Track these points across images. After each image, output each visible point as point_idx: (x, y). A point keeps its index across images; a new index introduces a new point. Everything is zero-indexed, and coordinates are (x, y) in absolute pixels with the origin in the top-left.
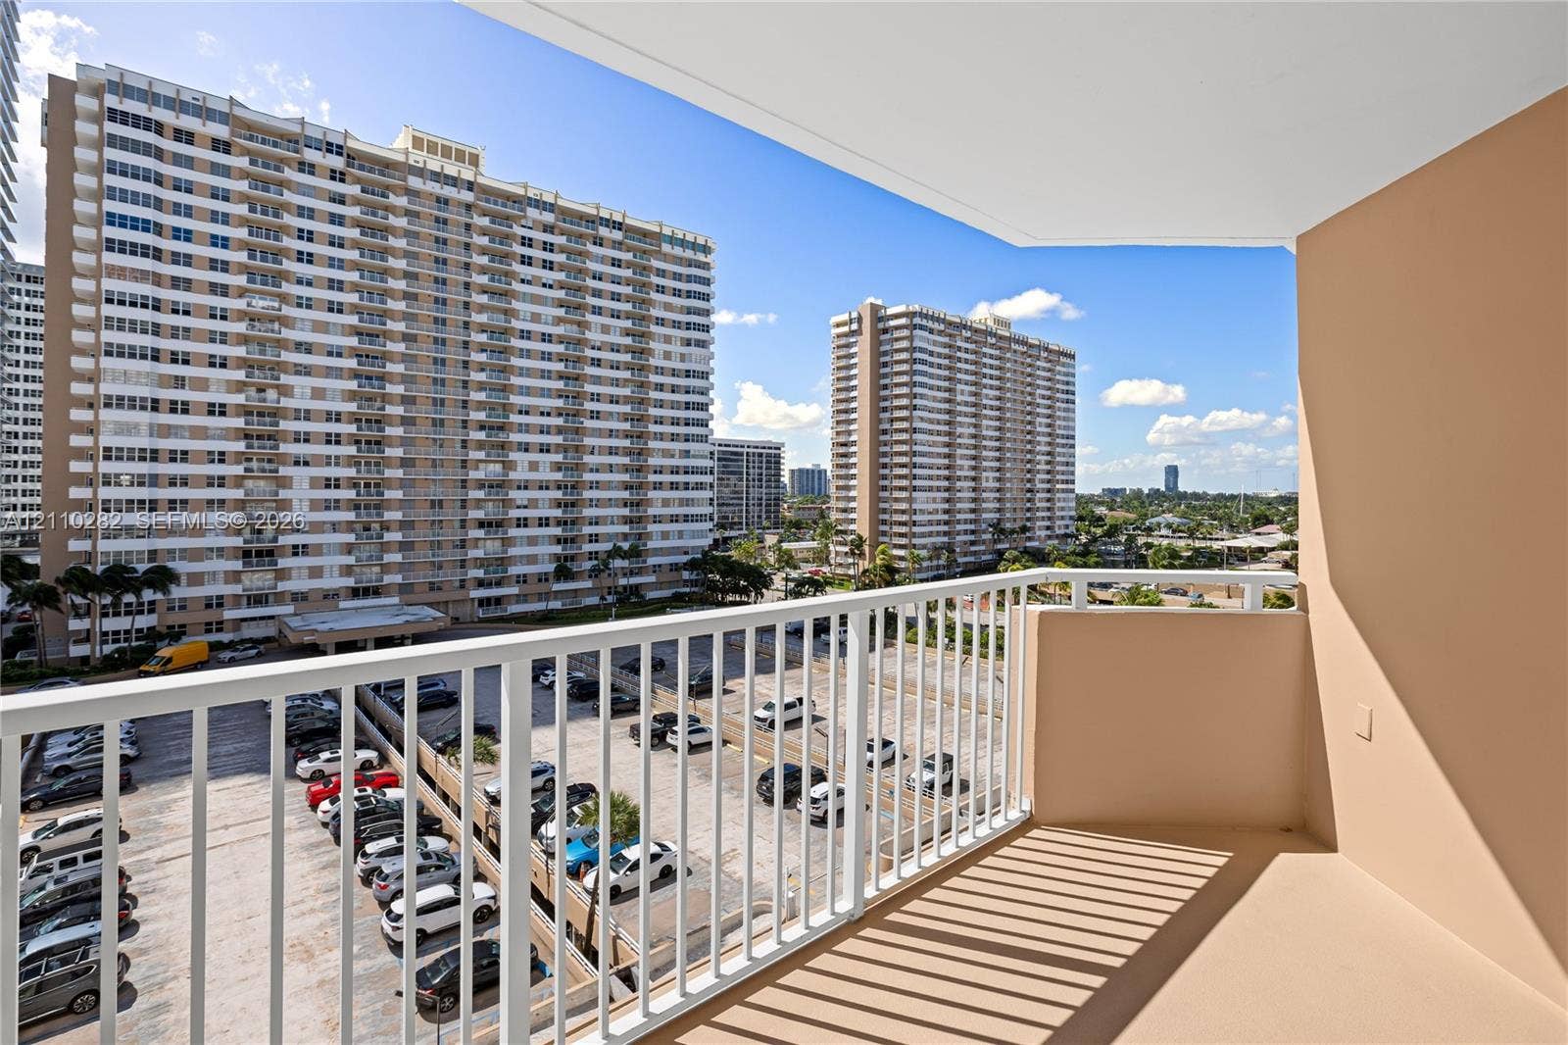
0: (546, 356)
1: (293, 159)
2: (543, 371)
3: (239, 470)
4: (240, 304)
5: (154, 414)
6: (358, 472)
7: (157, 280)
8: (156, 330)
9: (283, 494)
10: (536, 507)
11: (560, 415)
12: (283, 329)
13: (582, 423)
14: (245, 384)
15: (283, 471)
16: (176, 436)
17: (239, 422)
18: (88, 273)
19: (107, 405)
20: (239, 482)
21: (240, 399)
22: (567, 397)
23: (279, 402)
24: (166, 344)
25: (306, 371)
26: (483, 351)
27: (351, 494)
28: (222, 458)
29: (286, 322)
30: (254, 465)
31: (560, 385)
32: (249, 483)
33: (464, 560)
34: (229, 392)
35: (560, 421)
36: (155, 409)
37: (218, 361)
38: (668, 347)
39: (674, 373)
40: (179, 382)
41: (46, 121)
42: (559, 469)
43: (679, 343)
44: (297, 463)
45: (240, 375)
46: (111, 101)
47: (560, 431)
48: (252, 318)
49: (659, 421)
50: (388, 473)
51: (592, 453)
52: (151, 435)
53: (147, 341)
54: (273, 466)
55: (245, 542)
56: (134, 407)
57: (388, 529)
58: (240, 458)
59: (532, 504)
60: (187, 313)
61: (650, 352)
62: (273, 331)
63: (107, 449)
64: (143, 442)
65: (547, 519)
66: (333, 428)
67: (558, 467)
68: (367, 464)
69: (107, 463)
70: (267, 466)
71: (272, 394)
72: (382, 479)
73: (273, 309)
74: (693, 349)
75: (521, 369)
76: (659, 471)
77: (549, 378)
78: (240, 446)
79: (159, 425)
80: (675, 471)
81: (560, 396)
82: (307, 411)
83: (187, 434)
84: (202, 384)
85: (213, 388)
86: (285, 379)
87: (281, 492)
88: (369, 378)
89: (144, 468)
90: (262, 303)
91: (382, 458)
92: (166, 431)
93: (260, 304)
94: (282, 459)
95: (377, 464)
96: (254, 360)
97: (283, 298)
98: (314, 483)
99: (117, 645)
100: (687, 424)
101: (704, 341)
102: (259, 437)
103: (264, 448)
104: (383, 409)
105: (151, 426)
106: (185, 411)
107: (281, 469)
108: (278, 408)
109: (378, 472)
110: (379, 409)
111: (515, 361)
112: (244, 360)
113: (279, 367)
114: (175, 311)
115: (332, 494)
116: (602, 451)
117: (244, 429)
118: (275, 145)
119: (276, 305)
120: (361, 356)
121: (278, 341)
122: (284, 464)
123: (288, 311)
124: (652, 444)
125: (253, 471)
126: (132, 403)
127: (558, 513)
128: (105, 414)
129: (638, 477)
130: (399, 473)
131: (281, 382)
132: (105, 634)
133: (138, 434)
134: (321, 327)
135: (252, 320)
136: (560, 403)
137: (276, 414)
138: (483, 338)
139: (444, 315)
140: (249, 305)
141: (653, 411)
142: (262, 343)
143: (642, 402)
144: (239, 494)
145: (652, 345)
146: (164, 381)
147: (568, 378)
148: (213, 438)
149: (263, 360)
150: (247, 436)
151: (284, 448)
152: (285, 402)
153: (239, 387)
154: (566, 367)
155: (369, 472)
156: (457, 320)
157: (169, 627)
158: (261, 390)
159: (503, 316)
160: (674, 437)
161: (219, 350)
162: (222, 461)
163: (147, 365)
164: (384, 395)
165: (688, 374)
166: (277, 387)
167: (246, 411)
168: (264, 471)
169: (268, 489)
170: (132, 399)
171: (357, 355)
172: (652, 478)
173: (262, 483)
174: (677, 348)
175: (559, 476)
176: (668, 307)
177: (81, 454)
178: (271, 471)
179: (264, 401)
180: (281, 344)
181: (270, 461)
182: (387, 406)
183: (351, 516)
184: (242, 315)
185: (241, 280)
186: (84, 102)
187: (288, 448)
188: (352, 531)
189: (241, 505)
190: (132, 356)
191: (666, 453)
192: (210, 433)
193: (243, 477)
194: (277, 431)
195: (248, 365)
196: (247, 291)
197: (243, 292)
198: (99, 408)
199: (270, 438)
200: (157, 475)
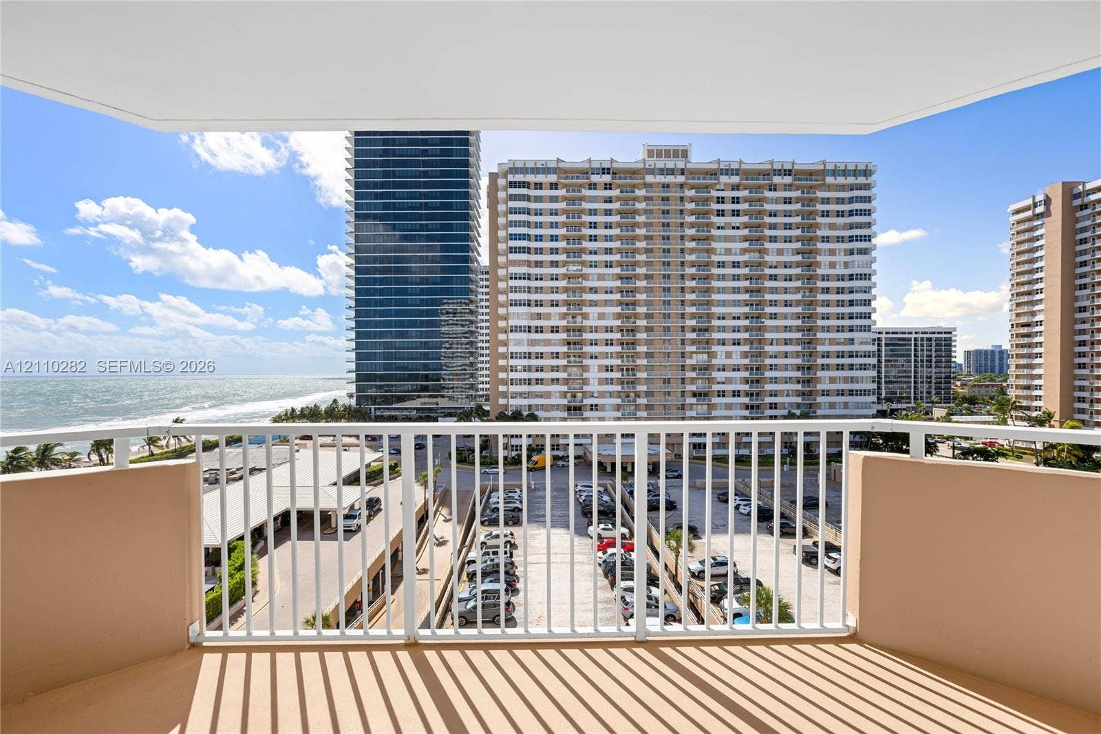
0: (736, 278)
1: (586, 183)
2: (734, 288)
3: (564, 362)
4: (564, 270)
5: (529, 334)
6: (622, 361)
7: (528, 264)
8: (529, 290)
9: (585, 375)
10: (731, 383)
11: (747, 318)
12: (584, 281)
13: (763, 322)
14: (567, 314)
16: (539, 345)
17: (564, 336)
18: (504, 266)
19: (512, 331)
20: (565, 368)
21: (564, 323)
22: (752, 305)
23: (582, 323)
24: (534, 297)
25: (594, 304)
26: (693, 279)
27: (619, 375)
28: (558, 356)
29: (585, 277)
30: (572, 359)
31: (746, 297)
32: (569, 369)
33: (684, 404)
34: (560, 319)
35: (747, 322)
36: (529, 331)
37: (555, 303)
38: (833, 259)
39: (841, 278)
40: (539, 316)
41: (488, 197)
42: (746, 357)
43: (842, 254)
44: (591, 357)
45: (564, 310)
46: (511, 178)
47: (747, 329)
48: (569, 277)
49: (826, 317)
50: (639, 362)
51: (771, 344)
52: (528, 345)
53: (526, 296)
54: (580, 360)
55: (568, 402)
56: (521, 331)
57: (639, 397)
58: (565, 355)
59: (728, 381)
60: (541, 279)
61: (818, 264)
62: (579, 283)
63: (512, 353)
64: (525, 349)
65: (739, 391)
66: (609, 336)
67: (745, 355)
68: (627, 356)
69: (512, 360)
70: (577, 359)
71: (579, 319)
72: (636, 366)
73: (579, 270)
74: (856, 257)
75: (719, 288)
76: (826, 355)
77: (739, 293)
78: (565, 349)
79: (531, 340)
80: (840, 355)
81: (747, 305)
82: (596, 327)
83: (542, 343)
84: (548, 316)
85: (553, 318)
86: (585, 309)
87: (584, 374)
88: (627, 304)
89: (525, 362)
90: (575, 268)
91: (635, 353)
92: (533, 343)
93: (573, 269)
94: (584, 355)
95: (633, 357)
96: (571, 300)
97: (583, 263)
98: (600, 368)
99: (517, 452)
100: (851, 318)
101: (866, 249)
102: (574, 344)
103: (576, 349)
104: (635, 322)
105: (528, 340)
106: (542, 331)
107: (584, 361)
108: (582, 327)
109: (633, 361)
110: (633, 323)
111: (715, 284)
112: (566, 301)
113: (581, 303)
114: (537, 279)
115: (610, 375)
116: (778, 342)
117: (567, 339)
118: (578, 178)
119: (580, 268)
120: (623, 292)
121: (581, 288)
122: (585, 358)
123: (586, 270)
124: (820, 335)
125: (571, 362)
126: (521, 329)
127: (747, 387)
128: (512, 336)
129: (809, 361)
130: (644, 362)
131: (583, 311)
132: (512, 446)
133: (523, 344)
134: (601, 277)
135: (569, 278)
136: (746, 310)
137: (580, 330)
138: (693, 271)
139: (668, 260)
140: (567, 270)
141: (820, 310)
142: (574, 290)
143: (811, 303)
144: (564, 375)
145: (819, 258)
146: (533, 316)
147: (752, 291)
148: (555, 345)
149: (574, 300)
150: (569, 344)
151: (585, 349)
152: (586, 323)
153: (564, 316)
154: (751, 284)
155: (628, 361)
156: (676, 261)
157: (538, 446)
158: (574, 317)
159: (706, 254)
160: (839, 329)
161: (555, 297)
162: (557, 358)
163: (525, 309)
164: (635, 314)
165: (851, 278)
166: (581, 314)
167: (567, 329)
168: (576, 362)
169: (578, 372)
170: (521, 327)
171: (620, 291)
172: (820, 361)
173: (575, 369)
174: (840, 258)
175: (747, 361)
176: (832, 227)
177: (504, 356)
178: (579, 363)
179: (575, 323)
180: (583, 290)
181: (580, 357)
182: (637, 321)
183: (619, 388)
184: (565, 277)
185: (564, 257)
186: (501, 182)
187: (588, 349)
188: (620, 397)
189: (566, 382)
190: (520, 305)
191: (833, 342)
192: (552, 342)
193: (567, 366)
194: (582, 340)
195: (568, 303)
196: (566, 262)
197: (565, 264)
198: (509, 332)
199: (579, 343)
200: (531, 366)
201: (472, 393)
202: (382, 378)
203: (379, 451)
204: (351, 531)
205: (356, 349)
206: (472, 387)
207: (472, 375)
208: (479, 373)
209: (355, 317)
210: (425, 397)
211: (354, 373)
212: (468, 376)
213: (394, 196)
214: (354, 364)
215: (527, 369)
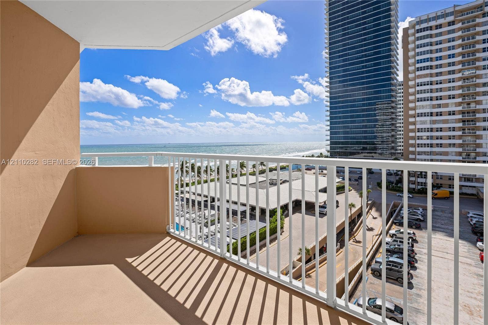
1: (480, 14)
3: (460, 133)
4: (460, 75)
5: (431, 117)
7: (431, 75)
8: (431, 91)
9: (478, 141)
12: (477, 80)
14: (462, 103)
15: (478, 133)
16: (439, 123)
17: (460, 117)
18: (413, 79)
19: (418, 116)
20: (460, 137)
21: (460, 108)
23: (476, 107)
24: (434, 95)
28: (454, 129)
29: (478, 77)
30: (466, 131)
32: (464, 138)
34: (456, 106)
36: (431, 115)
37: (452, 96)
40: (439, 106)
44: (485, 129)
45: (460, 100)
46: (418, 27)
48: (464, 79)
52: (430, 124)
53: (428, 95)
54: (474, 132)
55: (463, 158)
56: (425, 116)
58: (460, 129)
60: (441, 83)
62: (473, 81)
63: (418, 129)
64: (428, 126)
69: (419, 133)
70: (471, 131)
71: (473, 105)
73: (473, 73)
78: (461, 125)
79: (433, 120)
83: (442, 122)
84: (446, 105)
85: (450, 106)
86: (478, 98)
87: (477, 140)
89: (429, 134)
90: (467, 73)
92: (434, 122)
94: (478, 128)
96: (465, 94)
97: (477, 68)
99: (422, 187)
102: (468, 121)
103: (469, 125)
105: (430, 121)
106: (441, 115)
108: (475, 110)
112: (462, 94)
113: (476, 94)
114: (437, 84)
117: (462, 119)
118: (472, 12)
119: (474, 71)
121: (475, 84)
122: (479, 130)
123: (479, 72)
125: (466, 133)
126: (425, 115)
128: (418, 119)
132: (419, 183)
133: (426, 124)
137: (474, 112)
140: (463, 74)
142: (468, 87)
144: (460, 141)
146: (434, 107)
148: (451, 123)
149: (468, 93)
150: (464, 121)
151: (478, 124)
152: (478, 107)
153: (459, 104)
157: (437, 184)
158: (469, 104)
161: (452, 93)
162: (454, 130)
163: (428, 103)
166: (475, 102)
167: (463, 113)
168: (470, 133)
169: (472, 140)
170: (425, 113)
173: (469, 138)
177: (413, 131)
179: (470, 108)
180: (477, 85)
181: (473, 129)
184: (460, 79)
185: (460, 67)
186: (411, 31)
187: (481, 124)
189: (460, 145)
190: (425, 100)
193: (462, 136)
194: (475, 118)
195: (463, 96)
196: (462, 70)
197: (460, 71)
198: (416, 117)
199: (472, 121)
200: (432, 136)
201: (393, 151)
202: (343, 143)
203: (340, 178)
204: (323, 214)
205: (330, 130)
206: (393, 148)
207: (393, 142)
208: (397, 141)
209: (329, 115)
210: (365, 153)
211: (329, 141)
212: (391, 142)
213: (348, 55)
214: (329, 137)
215: (429, 138)
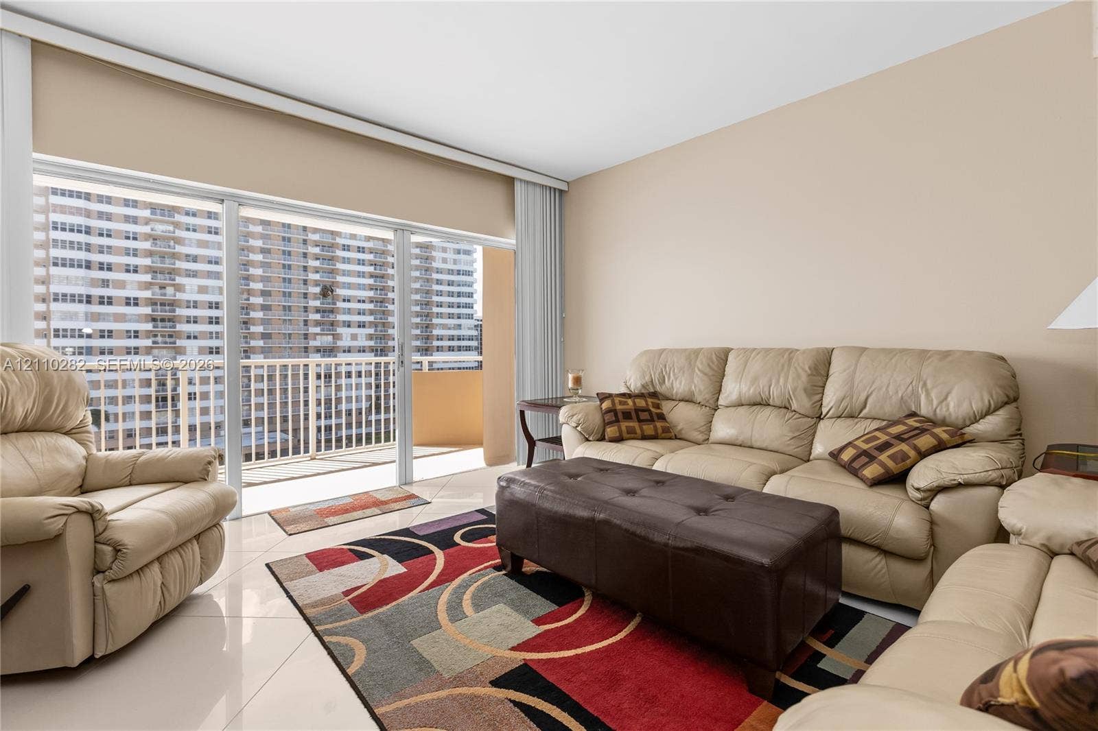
0: (361, 262)
2: (359, 272)
3: (148, 343)
4: (146, 229)
5: (89, 305)
7: (88, 214)
8: (88, 248)
11: (372, 302)
12: (177, 246)
13: (387, 307)
14: (151, 284)
15: (179, 343)
16: (104, 320)
17: (148, 310)
18: (40, 210)
19: (56, 300)
20: (148, 351)
21: (147, 294)
22: (377, 289)
23: (175, 296)
24: (96, 258)
25: (193, 274)
26: (317, 259)
28: (136, 334)
29: (178, 241)
30: (159, 339)
31: (371, 281)
32: (156, 352)
34: (140, 289)
35: (371, 306)
36: (89, 302)
37: (132, 268)
38: (444, 255)
39: (450, 272)
40: (105, 283)
42: (371, 339)
43: (452, 252)
44: (189, 337)
45: (147, 278)
47: (372, 312)
49: (440, 305)
50: (253, 344)
52: (86, 320)
53: (82, 255)
54: (172, 340)
56: (74, 301)
58: (149, 334)
60: (109, 236)
61: (433, 258)
62: (169, 246)
63: (56, 330)
64: (81, 325)
66: (214, 313)
67: (370, 337)
69: (57, 340)
70: (168, 340)
71: (170, 290)
72: (249, 348)
73: (169, 232)
74: (462, 257)
75: (344, 271)
76: (440, 338)
77: (364, 277)
78: (149, 326)
79: (92, 313)
80: (451, 338)
81: (372, 289)
82: (195, 302)
83: (112, 319)
84: (121, 285)
85: (128, 287)
86: (179, 280)
89: (81, 343)
91: (249, 333)
92: (94, 318)
93: (160, 228)
94: (178, 335)
95: (245, 337)
96: (158, 267)
97: (177, 225)
98: (201, 351)
100: (459, 307)
101: (469, 251)
102: (163, 320)
103: (166, 327)
104: (248, 299)
105: (86, 314)
106: (110, 303)
107: (178, 341)
108: (174, 300)
109: (246, 343)
110: (246, 300)
111: (340, 266)
112: (150, 267)
113: (173, 272)
114: (101, 235)
117: (151, 315)
119: (171, 229)
121: (173, 254)
122: (180, 338)
123: (181, 233)
124: (435, 321)
125: (158, 343)
126: (73, 298)
128: (54, 306)
129: (426, 343)
130: (261, 343)
131: (177, 282)
133: (77, 319)
134: (203, 244)
135: (155, 239)
136: (371, 294)
137: (173, 304)
138: (317, 250)
140: (152, 229)
141: (435, 299)
142: (162, 257)
143: (428, 292)
145: (434, 254)
146: (94, 283)
147: (376, 277)
148: (130, 321)
149: (162, 268)
150: (154, 320)
151: (180, 327)
152: (179, 296)
153: (148, 286)
154: (375, 269)
156: (298, 238)
158: (162, 287)
159: (330, 236)
160: (450, 316)
161: (132, 261)
162: (136, 337)
163: (82, 272)
164: (249, 290)
165: (459, 272)
166: (174, 285)
167: (152, 303)
168: (166, 343)
169: (169, 356)
170: (73, 296)
172: (436, 343)
173: (165, 352)
174: (450, 256)
175: (372, 343)
178: (170, 343)
179: (165, 295)
180: (175, 256)
181: (171, 336)
182: (251, 298)
184: (148, 237)
185: (147, 213)
187: (183, 327)
190: (72, 266)
191: (445, 327)
192: (127, 318)
193: (152, 348)
194: (174, 316)
195: (153, 271)
196: (151, 220)
197: (147, 222)
198: (50, 302)
199: (170, 320)
200: (91, 347)
215: (84, 351)
